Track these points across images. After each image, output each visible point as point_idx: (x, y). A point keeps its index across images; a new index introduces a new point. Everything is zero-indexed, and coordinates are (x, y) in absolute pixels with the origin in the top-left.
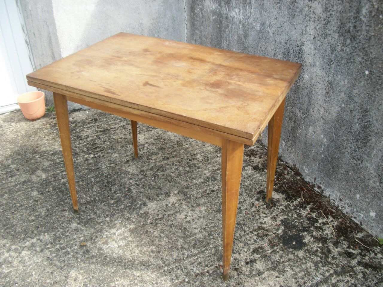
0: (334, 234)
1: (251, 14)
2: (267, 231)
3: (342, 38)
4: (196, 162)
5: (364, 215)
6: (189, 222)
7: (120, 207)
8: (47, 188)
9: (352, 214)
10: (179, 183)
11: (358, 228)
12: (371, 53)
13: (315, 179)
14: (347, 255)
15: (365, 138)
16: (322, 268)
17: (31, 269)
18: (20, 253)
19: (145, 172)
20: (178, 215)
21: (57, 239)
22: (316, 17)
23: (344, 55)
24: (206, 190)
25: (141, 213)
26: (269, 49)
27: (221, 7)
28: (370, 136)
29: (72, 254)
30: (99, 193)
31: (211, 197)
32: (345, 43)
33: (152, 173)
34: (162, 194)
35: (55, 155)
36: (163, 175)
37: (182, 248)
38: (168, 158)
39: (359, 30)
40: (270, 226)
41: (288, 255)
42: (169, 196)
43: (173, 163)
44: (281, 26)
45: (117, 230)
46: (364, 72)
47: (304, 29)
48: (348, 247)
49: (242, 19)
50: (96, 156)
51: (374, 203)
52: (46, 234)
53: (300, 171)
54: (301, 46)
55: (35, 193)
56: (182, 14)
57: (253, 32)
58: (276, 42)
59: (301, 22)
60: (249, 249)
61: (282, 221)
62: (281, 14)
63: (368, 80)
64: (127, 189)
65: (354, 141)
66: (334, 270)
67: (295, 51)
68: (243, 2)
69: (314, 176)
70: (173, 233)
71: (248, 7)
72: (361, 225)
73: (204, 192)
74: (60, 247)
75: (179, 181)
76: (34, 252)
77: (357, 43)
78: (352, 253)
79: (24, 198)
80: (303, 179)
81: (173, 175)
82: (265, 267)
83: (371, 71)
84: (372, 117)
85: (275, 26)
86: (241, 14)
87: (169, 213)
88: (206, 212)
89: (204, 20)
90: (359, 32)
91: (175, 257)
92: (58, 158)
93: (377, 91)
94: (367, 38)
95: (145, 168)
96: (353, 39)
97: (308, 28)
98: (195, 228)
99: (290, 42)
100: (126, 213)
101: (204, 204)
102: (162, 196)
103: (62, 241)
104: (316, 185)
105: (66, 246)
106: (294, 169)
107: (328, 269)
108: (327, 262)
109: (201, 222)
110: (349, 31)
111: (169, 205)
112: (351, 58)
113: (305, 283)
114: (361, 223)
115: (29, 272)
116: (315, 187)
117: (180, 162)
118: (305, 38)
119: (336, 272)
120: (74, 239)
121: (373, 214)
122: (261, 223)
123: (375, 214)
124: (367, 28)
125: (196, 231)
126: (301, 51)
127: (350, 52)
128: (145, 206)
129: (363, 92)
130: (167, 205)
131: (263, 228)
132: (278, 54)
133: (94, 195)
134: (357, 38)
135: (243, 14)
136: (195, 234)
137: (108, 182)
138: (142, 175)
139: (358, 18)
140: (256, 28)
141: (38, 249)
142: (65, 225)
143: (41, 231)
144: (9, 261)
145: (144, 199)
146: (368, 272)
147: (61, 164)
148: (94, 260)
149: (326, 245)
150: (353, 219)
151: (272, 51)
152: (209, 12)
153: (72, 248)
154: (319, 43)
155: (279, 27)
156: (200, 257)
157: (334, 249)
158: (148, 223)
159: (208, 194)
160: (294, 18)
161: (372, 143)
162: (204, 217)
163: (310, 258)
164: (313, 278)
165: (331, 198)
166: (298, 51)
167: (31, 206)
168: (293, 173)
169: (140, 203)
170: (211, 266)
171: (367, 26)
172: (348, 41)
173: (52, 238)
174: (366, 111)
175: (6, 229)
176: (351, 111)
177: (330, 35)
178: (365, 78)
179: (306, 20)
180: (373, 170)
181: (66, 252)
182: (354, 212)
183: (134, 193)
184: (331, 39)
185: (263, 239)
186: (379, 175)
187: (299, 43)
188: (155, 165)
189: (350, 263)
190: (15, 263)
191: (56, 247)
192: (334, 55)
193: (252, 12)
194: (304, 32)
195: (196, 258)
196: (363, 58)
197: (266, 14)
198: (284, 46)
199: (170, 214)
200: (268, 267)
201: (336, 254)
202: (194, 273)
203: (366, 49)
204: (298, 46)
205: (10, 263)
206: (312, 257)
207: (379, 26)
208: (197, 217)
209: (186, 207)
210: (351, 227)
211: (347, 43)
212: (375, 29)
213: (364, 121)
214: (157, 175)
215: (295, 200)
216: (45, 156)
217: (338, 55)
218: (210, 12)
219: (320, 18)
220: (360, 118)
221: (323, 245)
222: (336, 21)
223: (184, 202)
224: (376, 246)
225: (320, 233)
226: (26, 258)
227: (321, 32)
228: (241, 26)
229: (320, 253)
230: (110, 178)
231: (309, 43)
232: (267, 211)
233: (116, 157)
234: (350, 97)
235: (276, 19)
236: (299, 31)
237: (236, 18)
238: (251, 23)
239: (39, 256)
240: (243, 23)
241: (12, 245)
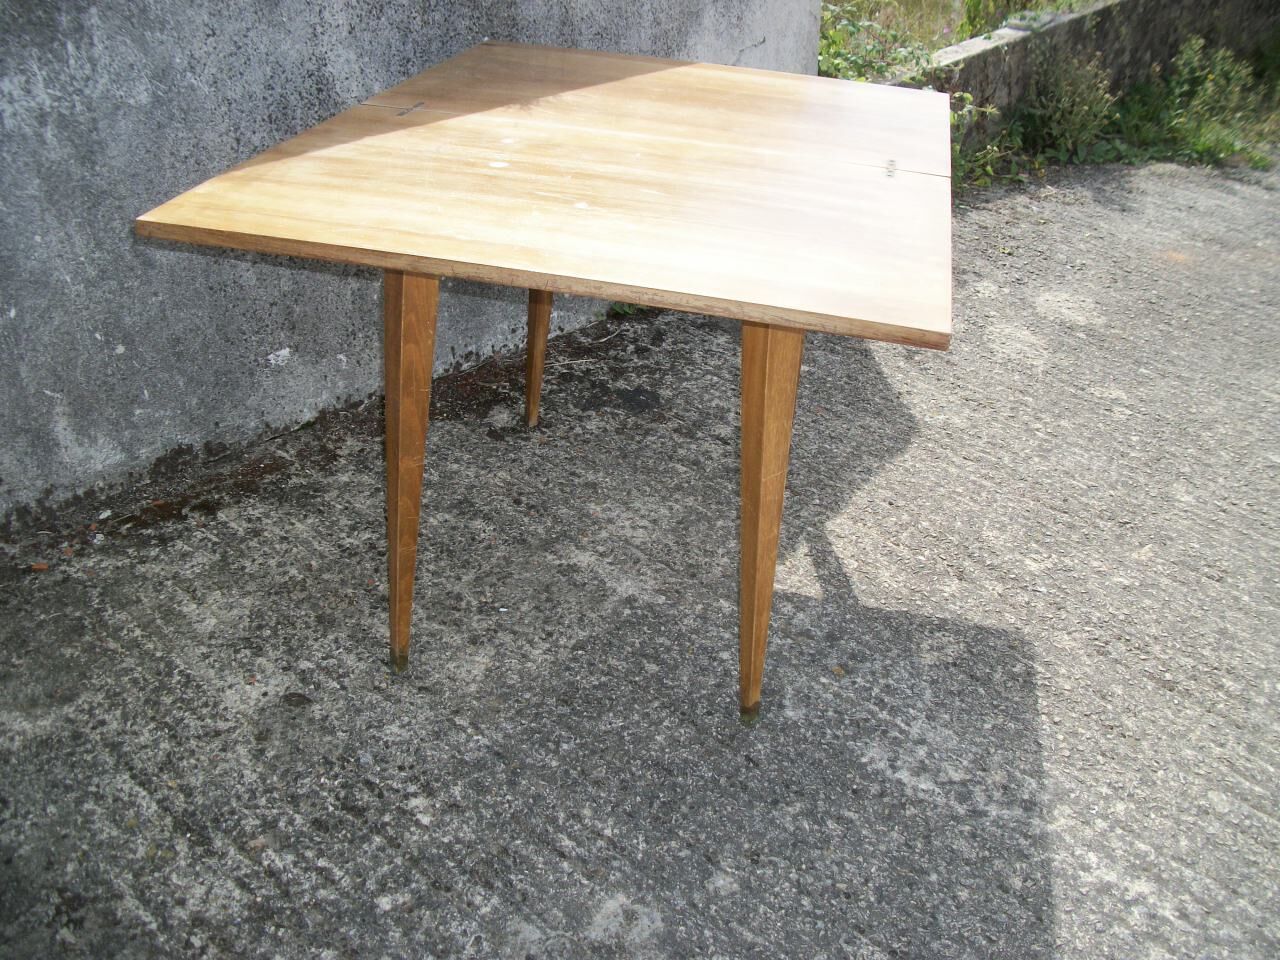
7: (667, 642)
10: (504, 559)
13: (453, 349)
17: (984, 737)
18: (963, 783)
19: (478, 632)
21: (862, 729)
23: (431, 32)
24: (518, 511)
25: (667, 599)
26: (210, 137)
29: (882, 681)
31: (544, 501)
33: (475, 617)
34: (571, 578)
36: (478, 593)
38: (382, 600)
44: (240, 48)
49: (48, 102)
52: (864, 760)
54: (319, 70)
57: (122, 123)
58: (230, 104)
59: (303, 7)
62: (226, 13)
67: (304, 94)
68: (38, 40)
69: (447, 348)
71: (70, 47)
72: (562, 330)
73: (528, 515)
74: (881, 710)
75: (494, 562)
76: (936, 755)
83: (492, 34)
85: (213, 57)
86: (41, 85)
97: (326, 14)
103: (864, 715)
111: (607, 560)
114: (559, 328)
115: (994, 736)
116: (461, 365)
118: (326, 44)
120: (836, 695)
125: (677, 506)
126: (325, 82)
128: (634, 600)
130: (610, 563)
132: (249, 134)
135: (49, 82)
136: (686, 507)
138: (494, 637)
140: (132, 101)
141: (922, 751)
143: (865, 776)
144: (1004, 794)
151: (225, 138)
153: (868, 685)
154: (367, 36)
155: (231, 55)
160: (277, 4)
166: (315, 86)
181: (888, 693)
190: (999, 777)
191: (888, 717)
193: (96, 56)
194: (319, 30)
197: (165, 37)
198: (264, 98)
204: (310, 76)
205: (1005, 788)
226: (965, 763)
227: (366, 7)
228: (49, 133)
231: (340, 50)
235: (214, 34)
236: (303, 32)
237: (15, 114)
238: (105, 96)
239: (938, 739)
240: (60, 114)
241: (956, 818)
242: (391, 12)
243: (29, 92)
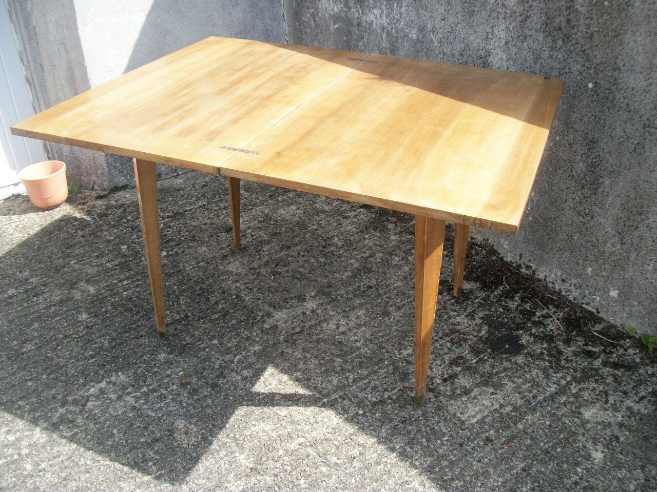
0: (562, 328)
1: (401, 16)
2: (464, 333)
3: (549, 40)
4: (333, 248)
5: (601, 296)
6: (343, 333)
7: (231, 324)
8: (102, 307)
9: (583, 298)
10: (315, 280)
11: (594, 318)
12: (595, 56)
13: (521, 255)
14: (586, 355)
15: (594, 182)
16: (555, 375)
17: (108, 427)
18: (84, 405)
19: (258, 270)
20: (324, 325)
21: (139, 378)
22: (508, 12)
23: (554, 64)
24: (359, 287)
25: (266, 329)
27: (349, 9)
28: (602, 177)
29: (170, 397)
30: (191, 306)
31: (369, 296)
32: (554, 46)
33: (269, 271)
34: (292, 299)
35: (102, 257)
36: (288, 272)
37: (343, 369)
38: (288, 247)
39: (574, 26)
40: (467, 327)
41: (502, 364)
42: (304, 300)
43: (299, 254)
44: (453, 30)
45: (235, 356)
46: (587, 85)
47: (490, 31)
48: (586, 345)
49: (385, 24)
50: (171, 253)
51: (615, 275)
52: (120, 373)
53: (495, 248)
54: (486, 57)
55: (84, 316)
56: (279, 25)
57: (405, 43)
58: (444, 55)
59: (484, 21)
60: (443, 361)
61: (482, 318)
62: (451, 12)
63: (593, 96)
64: (234, 297)
65: (578, 188)
66: (572, 376)
69: (519, 252)
70: (324, 351)
71: (395, 5)
72: (598, 312)
73: (356, 290)
74: (148, 389)
75: (313, 278)
76: (108, 401)
77: (573, 45)
78: (592, 351)
79: (68, 326)
80: (501, 259)
81: (302, 270)
82: (473, 382)
83: (596, 83)
84: (603, 150)
85: (441, 30)
86: (384, 16)
87: (310, 324)
88: (366, 317)
89: (320, 31)
90: (575, 27)
91: (335, 383)
92: (108, 261)
93: (607, 110)
94: (587, 36)
95: (255, 264)
96: (566, 40)
97: (495, 29)
98: (356, 341)
99: (469, 52)
100: (242, 330)
101: (360, 306)
102: (293, 301)
103: (149, 381)
104: (523, 265)
105: (158, 386)
106: (485, 246)
107: (564, 376)
108: (560, 366)
109: (362, 332)
110: (560, 29)
111: (307, 313)
112: (565, 67)
113: (534, 397)
114: (597, 309)
115: (107, 431)
116: (522, 268)
117: (309, 252)
118: (492, 44)
119: (575, 379)
120: (168, 376)
121: (614, 293)
122: (453, 324)
123: (617, 292)
124: (587, 21)
125: (359, 344)
126: (487, 65)
127: (563, 59)
128: (269, 317)
129: (587, 115)
130: (304, 313)
131: (458, 331)
133: (184, 310)
134: (573, 36)
135: (387, 16)
136: (358, 349)
137: (201, 289)
138: (253, 274)
139: (572, 8)
140: (410, 36)
141: (113, 396)
142: (148, 358)
143: (110, 371)
144: (69, 419)
145: (266, 308)
146: (619, 373)
147: (116, 269)
148: (209, 401)
149: (553, 345)
150: (584, 306)
152: (327, 18)
153: (169, 389)
154: (515, 50)
155: (449, 32)
156: (374, 380)
157: (565, 349)
158: (281, 341)
159: (364, 291)
160: (472, 16)
161: (605, 188)
162: (365, 324)
163: (534, 363)
164: (545, 390)
165: (548, 280)
167: (83, 336)
168: (484, 252)
169: (260, 314)
170: (393, 389)
171: (587, 18)
172: (560, 43)
173: (131, 378)
174: (593, 141)
175: (49, 374)
176: (570, 144)
177: (531, 36)
178: (588, 95)
179: (491, 18)
180: (610, 227)
181: (160, 396)
182: (585, 296)
183: (248, 301)
184: (534, 43)
185: (461, 346)
186: (619, 233)
187: (482, 53)
188: (271, 258)
189: (592, 364)
190: (80, 420)
191: (142, 391)
192: (539, 66)
193: (402, 12)
194: (490, 36)
195: (367, 381)
196: (583, 66)
197: (426, 14)
198: (458, 59)
199: (312, 325)
200: (476, 382)
201: (570, 354)
202: (370, 402)
203: (587, 52)
204: (481, 58)
205: (72, 422)
206: (536, 363)
207: (605, 17)
208: (355, 325)
209: (334, 313)
210: (584, 317)
211: (558, 46)
212: (598, 22)
213: (591, 157)
214: (277, 272)
215: (496, 288)
216: (85, 260)
217: (545, 65)
218: (329, 18)
219: (515, 13)
220: (584, 154)
221: (549, 345)
222: (539, 16)
223: (329, 307)
224: (624, 339)
225: (542, 329)
226: (96, 411)
227: (517, 33)
228: (384, 36)
229: (547, 355)
230: (203, 283)
231: (498, 51)
232: (459, 307)
233: (205, 251)
234: (566, 124)
235: (444, 20)
236: (482, 34)
237: (376, 24)
238: (402, 29)
239: (117, 406)
240: (388, 30)
241: (67, 395)
242: (531, 42)
243: (381, 17)
